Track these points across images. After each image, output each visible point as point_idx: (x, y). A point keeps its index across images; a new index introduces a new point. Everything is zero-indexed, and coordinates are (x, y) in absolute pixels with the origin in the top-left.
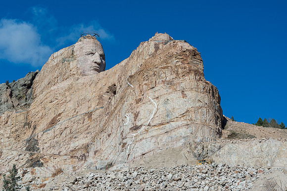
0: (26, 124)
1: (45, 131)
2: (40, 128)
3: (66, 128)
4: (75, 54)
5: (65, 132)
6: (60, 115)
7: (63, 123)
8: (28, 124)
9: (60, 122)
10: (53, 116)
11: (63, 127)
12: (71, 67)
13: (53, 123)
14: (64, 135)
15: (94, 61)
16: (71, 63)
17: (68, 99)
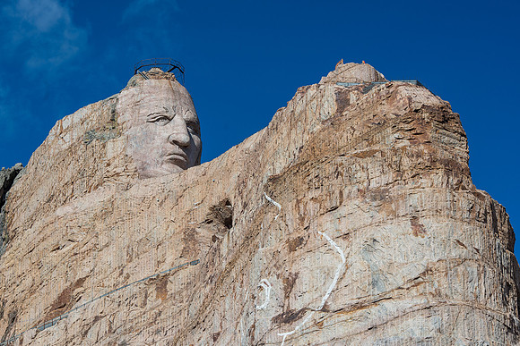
1: (41, 326)
2: (28, 318)
3: (97, 319)
4: (119, 120)
6: (80, 282)
7: (89, 304)
10: (62, 286)
11: (90, 316)
12: (110, 155)
13: (62, 304)
14: (92, 336)
15: (172, 139)
16: (110, 145)
17: (103, 240)
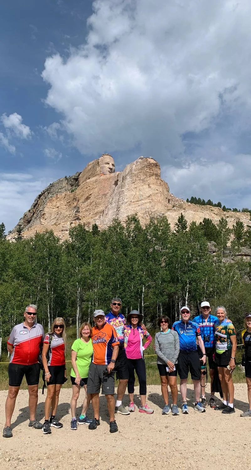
0: (74, 199)
1: (83, 202)
2: (81, 201)
3: (93, 202)
4: (99, 163)
5: (93, 204)
6: (91, 195)
8: (75, 199)
9: (91, 198)
10: (87, 195)
11: (92, 201)
12: (97, 170)
13: (88, 198)
14: (92, 205)
15: (109, 167)
16: (97, 168)
17: (95, 187)
